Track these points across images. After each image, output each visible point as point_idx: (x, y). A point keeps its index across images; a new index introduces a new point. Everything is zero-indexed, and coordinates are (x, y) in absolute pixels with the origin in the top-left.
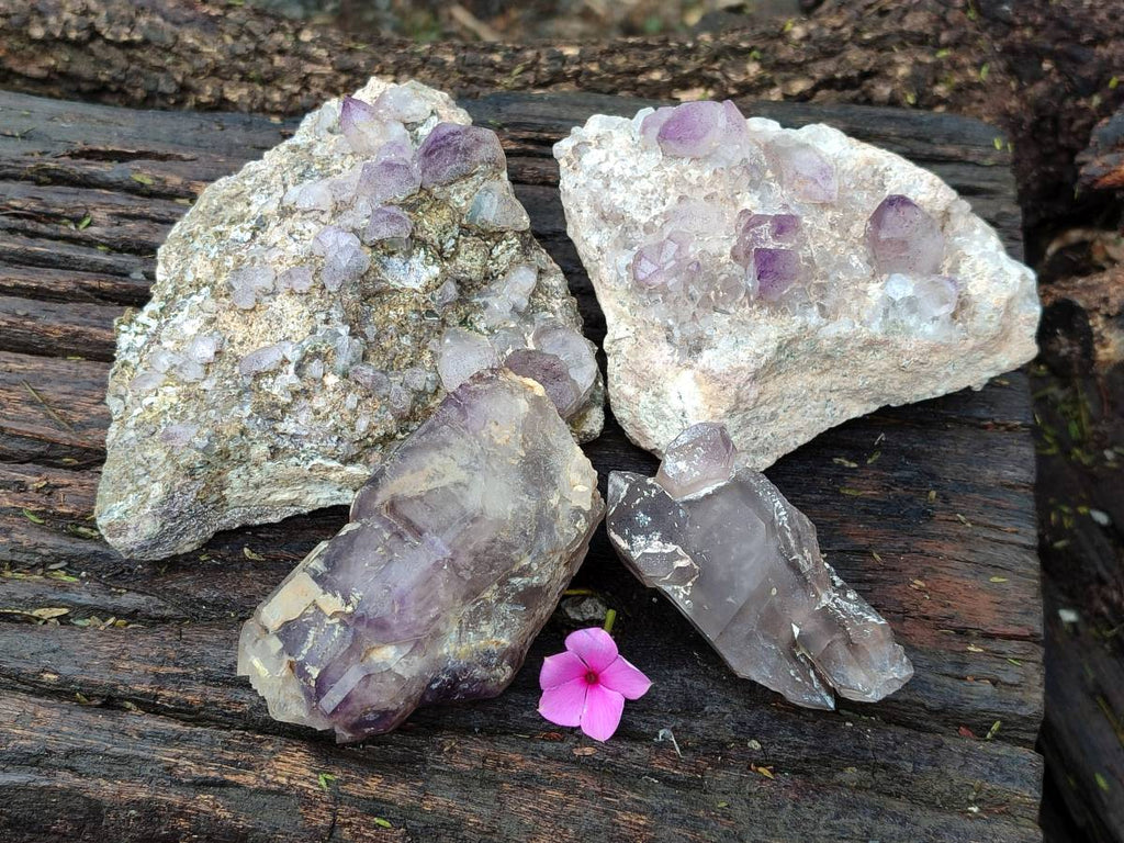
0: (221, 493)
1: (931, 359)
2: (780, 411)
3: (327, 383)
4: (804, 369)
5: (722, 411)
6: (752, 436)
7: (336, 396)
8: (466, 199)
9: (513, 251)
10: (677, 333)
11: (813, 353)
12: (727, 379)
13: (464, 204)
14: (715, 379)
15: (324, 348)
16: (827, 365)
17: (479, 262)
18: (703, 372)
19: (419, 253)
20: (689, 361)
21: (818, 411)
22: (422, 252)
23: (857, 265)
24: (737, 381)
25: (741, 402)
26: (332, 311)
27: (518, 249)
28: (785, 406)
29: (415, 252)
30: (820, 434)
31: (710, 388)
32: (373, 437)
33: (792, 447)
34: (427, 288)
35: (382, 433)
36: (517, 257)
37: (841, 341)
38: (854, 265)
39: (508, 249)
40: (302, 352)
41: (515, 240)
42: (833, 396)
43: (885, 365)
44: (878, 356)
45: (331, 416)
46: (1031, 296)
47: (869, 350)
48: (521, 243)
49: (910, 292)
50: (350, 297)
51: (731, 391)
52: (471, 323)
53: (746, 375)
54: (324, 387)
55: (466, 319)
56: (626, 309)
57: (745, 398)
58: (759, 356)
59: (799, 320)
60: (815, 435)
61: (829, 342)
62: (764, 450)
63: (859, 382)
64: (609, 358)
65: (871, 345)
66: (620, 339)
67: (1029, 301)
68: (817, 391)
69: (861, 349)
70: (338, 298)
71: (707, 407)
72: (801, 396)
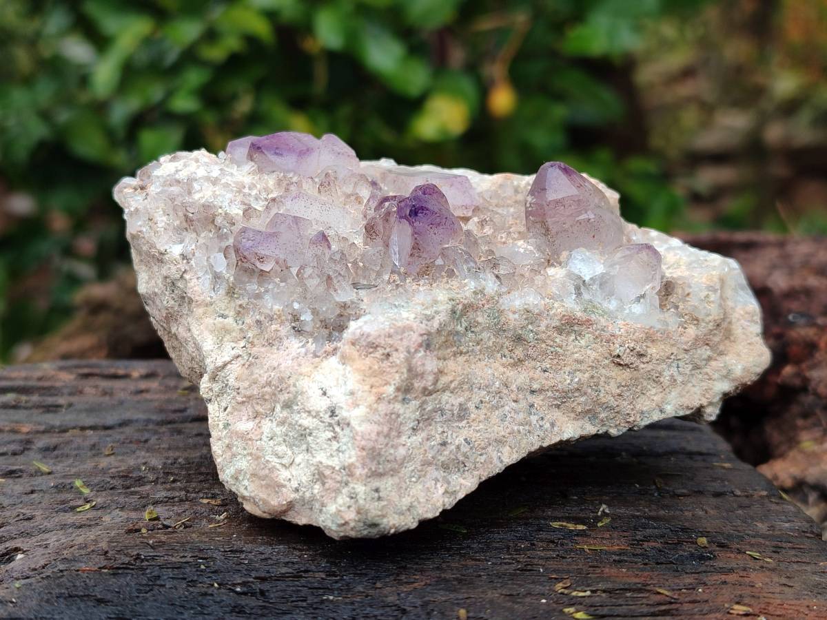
1: (649, 351)
2: (471, 405)
4: (491, 352)
5: (390, 390)
6: (438, 439)
10: (307, 317)
11: (500, 330)
12: (390, 341)
14: (374, 346)
16: (519, 352)
18: (353, 344)
20: (328, 347)
21: (521, 416)
23: (526, 249)
24: (405, 343)
25: (417, 375)
28: (476, 399)
30: (530, 454)
31: (368, 361)
33: (497, 468)
37: (531, 317)
38: (522, 251)
42: (537, 400)
43: (593, 355)
44: (583, 342)
46: (742, 289)
47: (568, 334)
49: (600, 269)
51: (399, 358)
53: (415, 338)
56: (230, 321)
57: (420, 369)
58: (429, 319)
59: (472, 285)
60: (522, 454)
61: (516, 316)
62: (458, 465)
63: (565, 380)
64: (210, 407)
65: (569, 325)
66: (225, 365)
67: (741, 293)
68: (514, 387)
69: (559, 330)
71: (367, 388)
72: (493, 389)
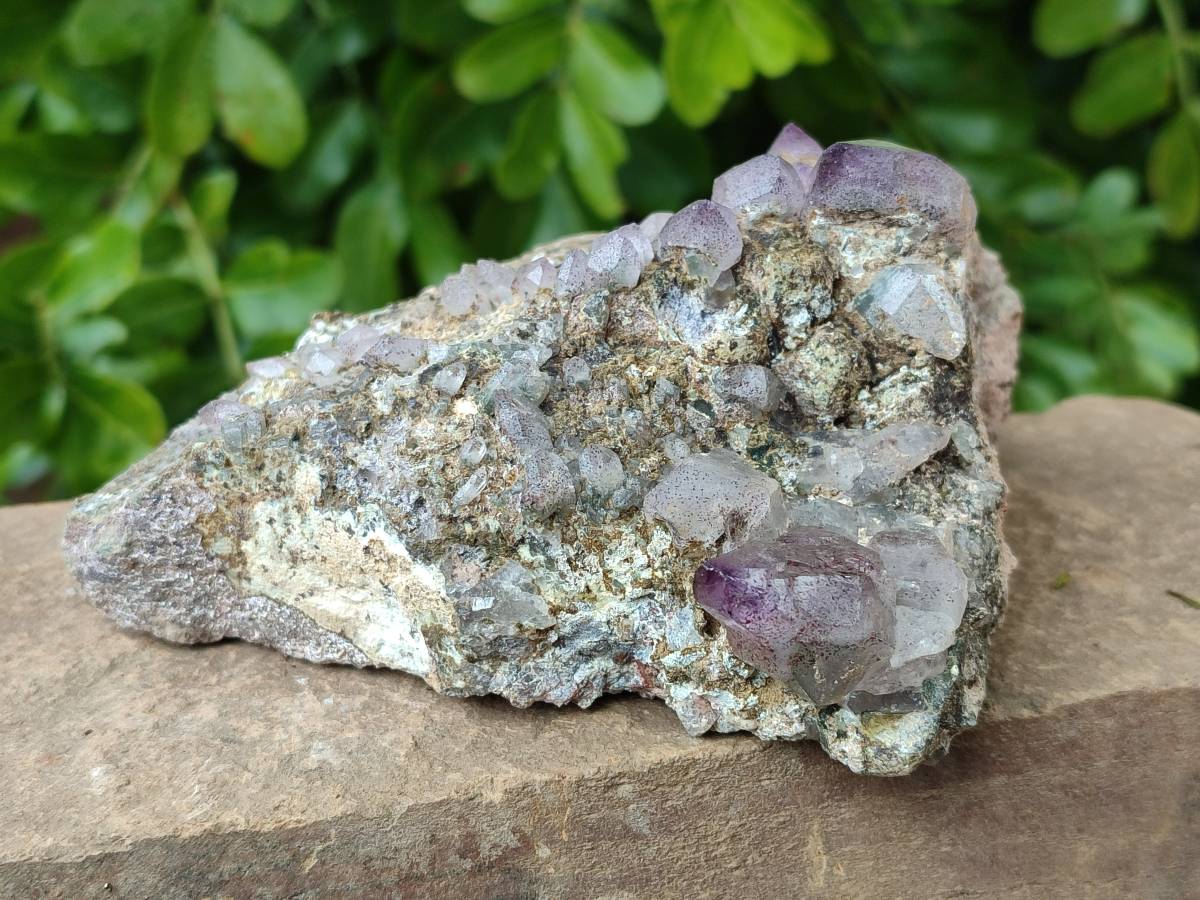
0: (239, 545)
3: (455, 410)
7: (458, 435)
8: (866, 267)
9: (914, 391)
13: (859, 275)
15: (488, 361)
17: (836, 370)
19: (737, 309)
22: (744, 309)
26: (543, 324)
27: (924, 390)
29: (732, 304)
32: (475, 525)
34: (712, 352)
35: (494, 525)
36: (918, 406)
39: (906, 382)
40: (451, 352)
41: (926, 372)
45: (428, 459)
48: (937, 384)
50: (583, 316)
52: (771, 462)
54: (448, 412)
55: (765, 449)
70: (564, 312)
